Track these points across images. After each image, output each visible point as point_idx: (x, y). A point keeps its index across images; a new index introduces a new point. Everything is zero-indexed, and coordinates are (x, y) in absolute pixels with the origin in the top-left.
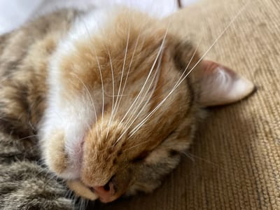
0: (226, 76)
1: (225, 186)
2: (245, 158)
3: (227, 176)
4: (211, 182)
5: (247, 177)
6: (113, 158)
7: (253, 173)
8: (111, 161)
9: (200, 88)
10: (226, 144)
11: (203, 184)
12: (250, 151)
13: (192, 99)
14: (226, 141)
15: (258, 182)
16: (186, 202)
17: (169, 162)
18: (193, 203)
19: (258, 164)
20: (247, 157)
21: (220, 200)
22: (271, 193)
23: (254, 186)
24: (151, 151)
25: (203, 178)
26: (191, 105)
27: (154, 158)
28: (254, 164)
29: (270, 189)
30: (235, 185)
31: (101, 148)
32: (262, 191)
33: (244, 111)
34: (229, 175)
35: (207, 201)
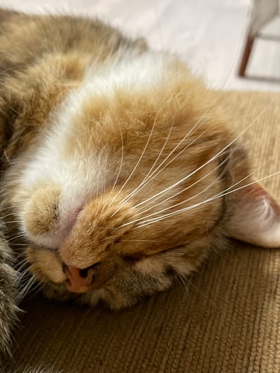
0: (269, 210)
1: (213, 338)
2: (249, 316)
3: (220, 329)
4: (198, 328)
5: (243, 338)
6: (110, 242)
7: (252, 337)
8: (105, 245)
9: (234, 209)
10: (234, 292)
11: (187, 326)
12: (259, 310)
13: (221, 218)
14: (235, 289)
15: (254, 349)
16: (158, 338)
17: (160, 280)
18: (167, 344)
19: (262, 329)
20: (253, 316)
21: (200, 351)
22: (263, 367)
23: (248, 351)
24: (147, 256)
25: (190, 319)
26: (217, 223)
27: (145, 266)
28: (257, 327)
29: (264, 362)
30: (225, 341)
31: (101, 225)
32: (255, 360)
33: (271, 263)
34: (223, 328)
35: (184, 348)
